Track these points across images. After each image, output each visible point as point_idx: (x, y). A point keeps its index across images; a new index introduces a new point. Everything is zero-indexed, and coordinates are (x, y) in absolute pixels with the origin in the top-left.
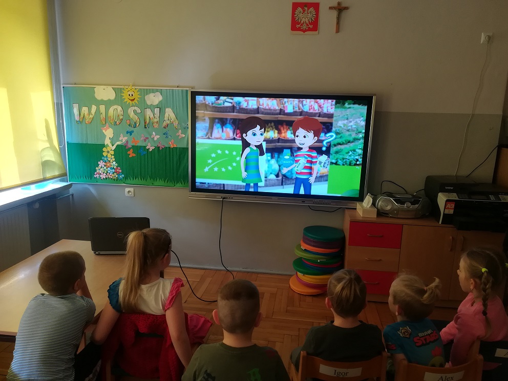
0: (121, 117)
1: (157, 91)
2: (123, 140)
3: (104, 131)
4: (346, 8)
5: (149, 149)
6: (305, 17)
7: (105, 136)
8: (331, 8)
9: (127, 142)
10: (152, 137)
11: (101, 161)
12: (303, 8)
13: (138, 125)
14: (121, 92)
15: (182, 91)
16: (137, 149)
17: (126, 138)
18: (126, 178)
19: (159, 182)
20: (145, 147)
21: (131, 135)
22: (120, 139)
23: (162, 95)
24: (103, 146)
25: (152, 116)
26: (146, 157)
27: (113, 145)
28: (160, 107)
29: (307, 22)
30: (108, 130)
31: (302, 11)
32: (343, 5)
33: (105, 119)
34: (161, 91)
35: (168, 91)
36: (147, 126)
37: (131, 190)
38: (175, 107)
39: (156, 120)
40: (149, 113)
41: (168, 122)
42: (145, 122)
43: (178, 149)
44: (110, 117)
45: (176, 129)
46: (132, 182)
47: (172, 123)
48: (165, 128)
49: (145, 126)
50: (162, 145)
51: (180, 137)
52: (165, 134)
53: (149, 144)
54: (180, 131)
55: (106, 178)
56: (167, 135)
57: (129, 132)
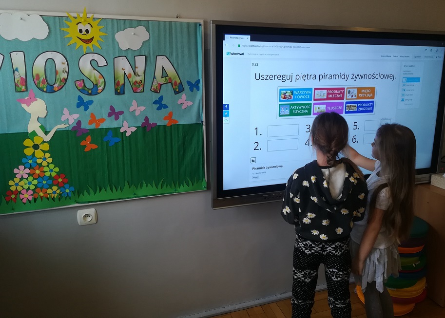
0: (65, 75)
1: (139, 23)
2: (69, 119)
3: (24, 106)
5: (126, 132)
7: (27, 116)
9: (79, 123)
10: (131, 109)
11: (21, 167)
13: (100, 88)
14: (62, 25)
15: (188, 24)
16: (99, 134)
17: (76, 116)
18: (79, 192)
19: (147, 189)
20: (116, 130)
21: (86, 109)
22: (63, 118)
23: (148, 31)
24: (25, 135)
25: (128, 70)
26: (120, 148)
27: (46, 133)
28: (146, 54)
30: (34, 104)
33: (25, 82)
34: (147, 24)
35: (162, 24)
36: (119, 91)
37: (91, 211)
38: (174, 54)
39: (138, 79)
40: (123, 65)
41: (163, 81)
42: (117, 84)
43: (181, 128)
44: (38, 76)
45: (176, 93)
46: (93, 197)
47: (170, 81)
48: (156, 91)
49: (116, 91)
50: (151, 122)
51: (184, 107)
52: (155, 103)
53: (125, 124)
54: (183, 96)
55: (35, 200)
56: (160, 104)
57: (82, 104)
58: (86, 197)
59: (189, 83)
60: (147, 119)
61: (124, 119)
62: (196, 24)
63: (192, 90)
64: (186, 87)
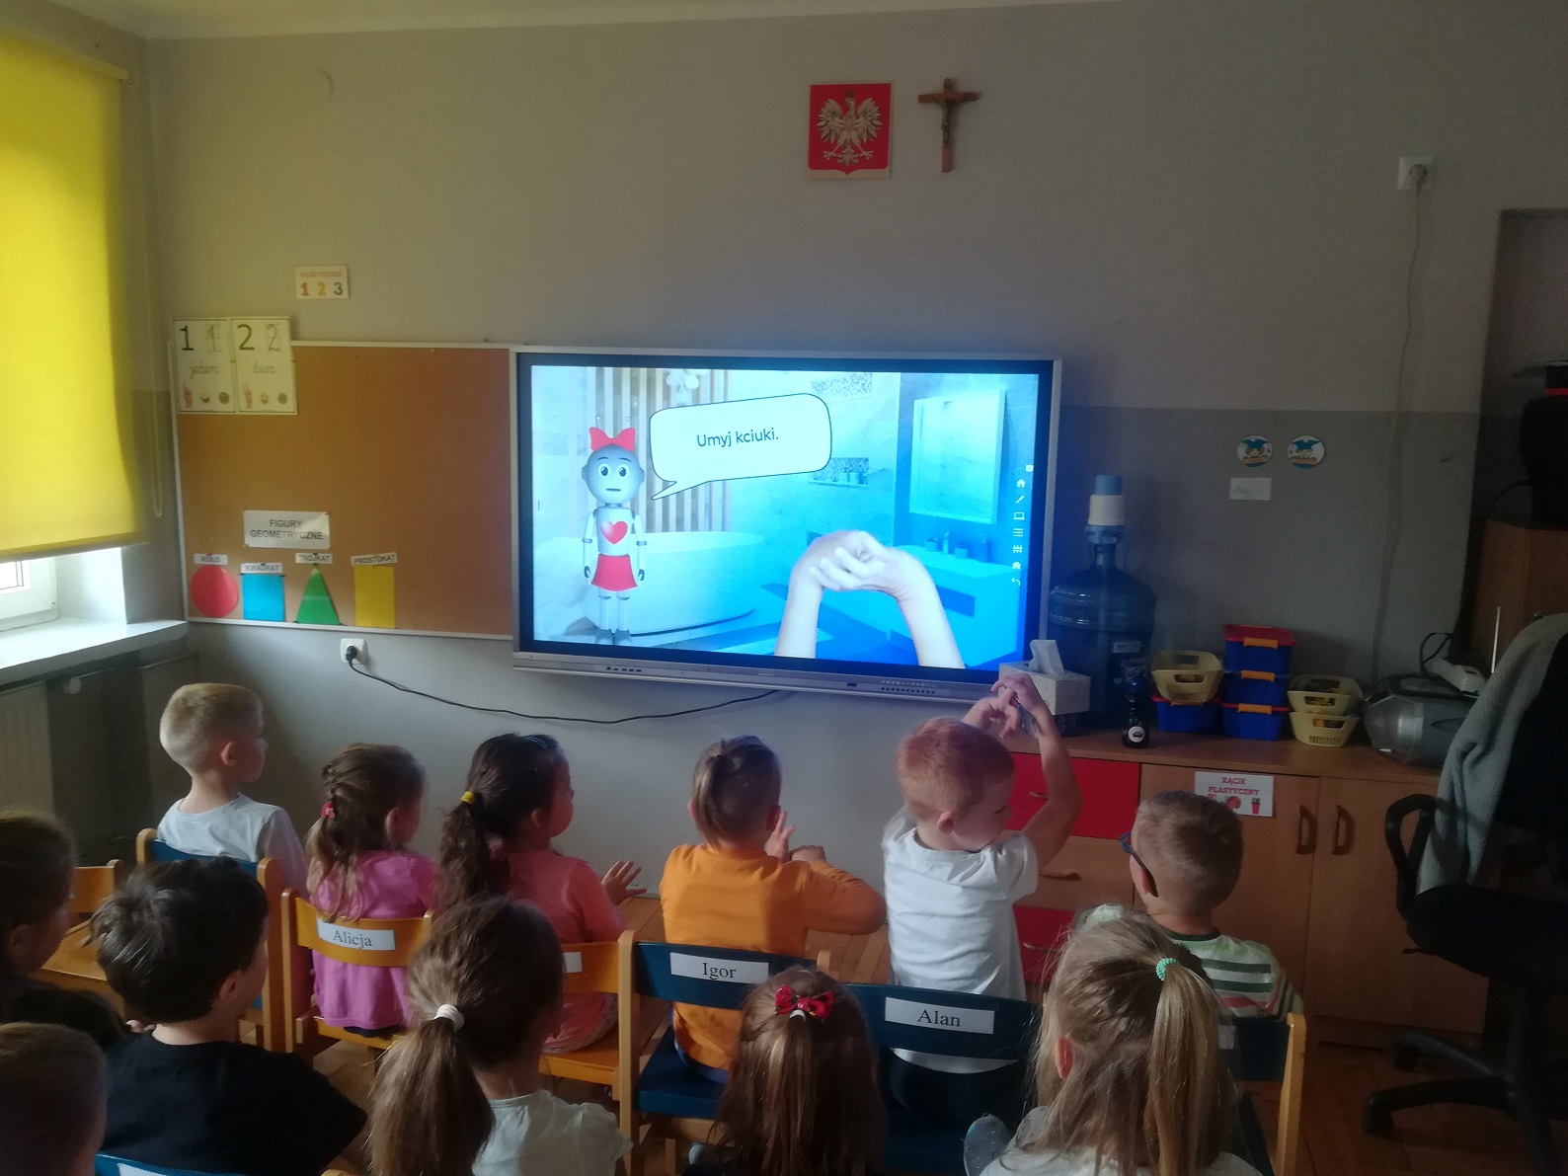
4: (971, 97)
6: (850, 128)
8: (924, 99)
12: (841, 102)
29: (857, 142)
31: (839, 109)
32: (963, 87)
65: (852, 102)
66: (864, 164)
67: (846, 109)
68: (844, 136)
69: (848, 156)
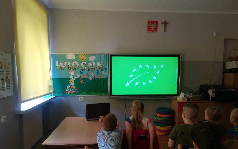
0: (78, 66)
1: (94, 55)
2: (78, 76)
3: (70, 73)
4: (168, 23)
5: (90, 79)
6: (153, 26)
8: (162, 23)
9: (80, 77)
10: (91, 74)
11: (68, 86)
12: (152, 23)
13: (85, 69)
14: (78, 56)
15: (105, 55)
16: (85, 80)
17: (80, 75)
18: (79, 92)
19: (94, 94)
20: (88, 79)
21: (82, 74)
22: (77, 76)
23: (96, 57)
24: (69, 79)
25: (91, 65)
26: (89, 83)
28: (95, 62)
29: (153, 28)
30: (72, 72)
31: (151, 24)
32: (166, 22)
33: (70, 68)
34: (95, 55)
35: (99, 55)
36: (89, 70)
37: (82, 98)
38: (101, 62)
39: (93, 67)
40: (90, 64)
41: (99, 68)
42: (89, 68)
43: (103, 79)
44: (73, 66)
45: (102, 71)
46: (82, 94)
47: (100, 68)
48: (97, 70)
49: (88, 70)
50: (96, 77)
51: (103, 74)
52: (97, 73)
53: (90, 78)
54: (103, 71)
55: (71, 93)
56: (98, 73)
57: (81, 73)
58: (81, 94)
59: (105, 68)
60: (95, 77)
61: (90, 76)
62: (107, 55)
63: (105, 70)
64: (104, 69)
65: (153, 23)
66: (154, 31)
67: (152, 24)
68: (152, 27)
69: (152, 30)
